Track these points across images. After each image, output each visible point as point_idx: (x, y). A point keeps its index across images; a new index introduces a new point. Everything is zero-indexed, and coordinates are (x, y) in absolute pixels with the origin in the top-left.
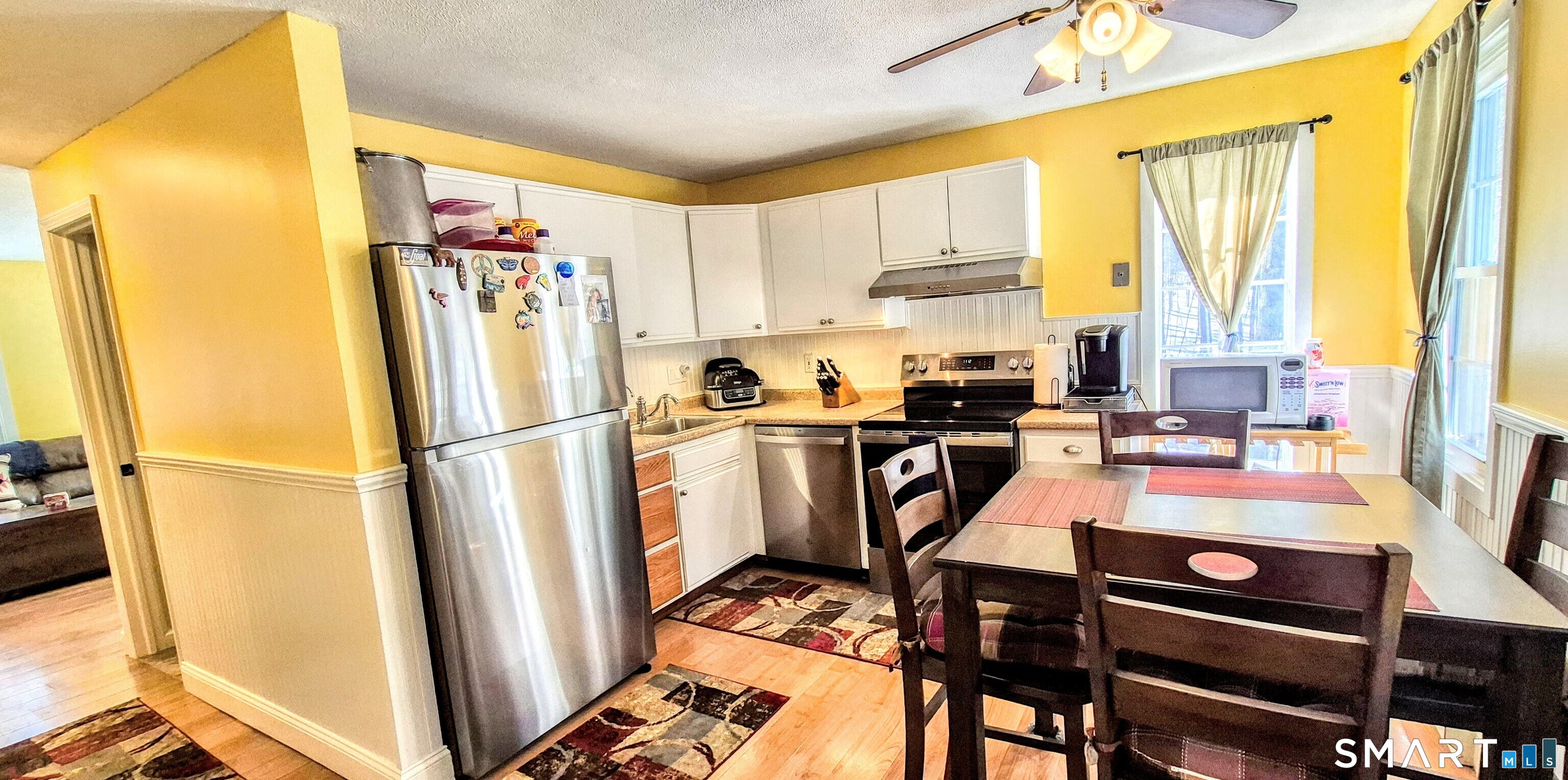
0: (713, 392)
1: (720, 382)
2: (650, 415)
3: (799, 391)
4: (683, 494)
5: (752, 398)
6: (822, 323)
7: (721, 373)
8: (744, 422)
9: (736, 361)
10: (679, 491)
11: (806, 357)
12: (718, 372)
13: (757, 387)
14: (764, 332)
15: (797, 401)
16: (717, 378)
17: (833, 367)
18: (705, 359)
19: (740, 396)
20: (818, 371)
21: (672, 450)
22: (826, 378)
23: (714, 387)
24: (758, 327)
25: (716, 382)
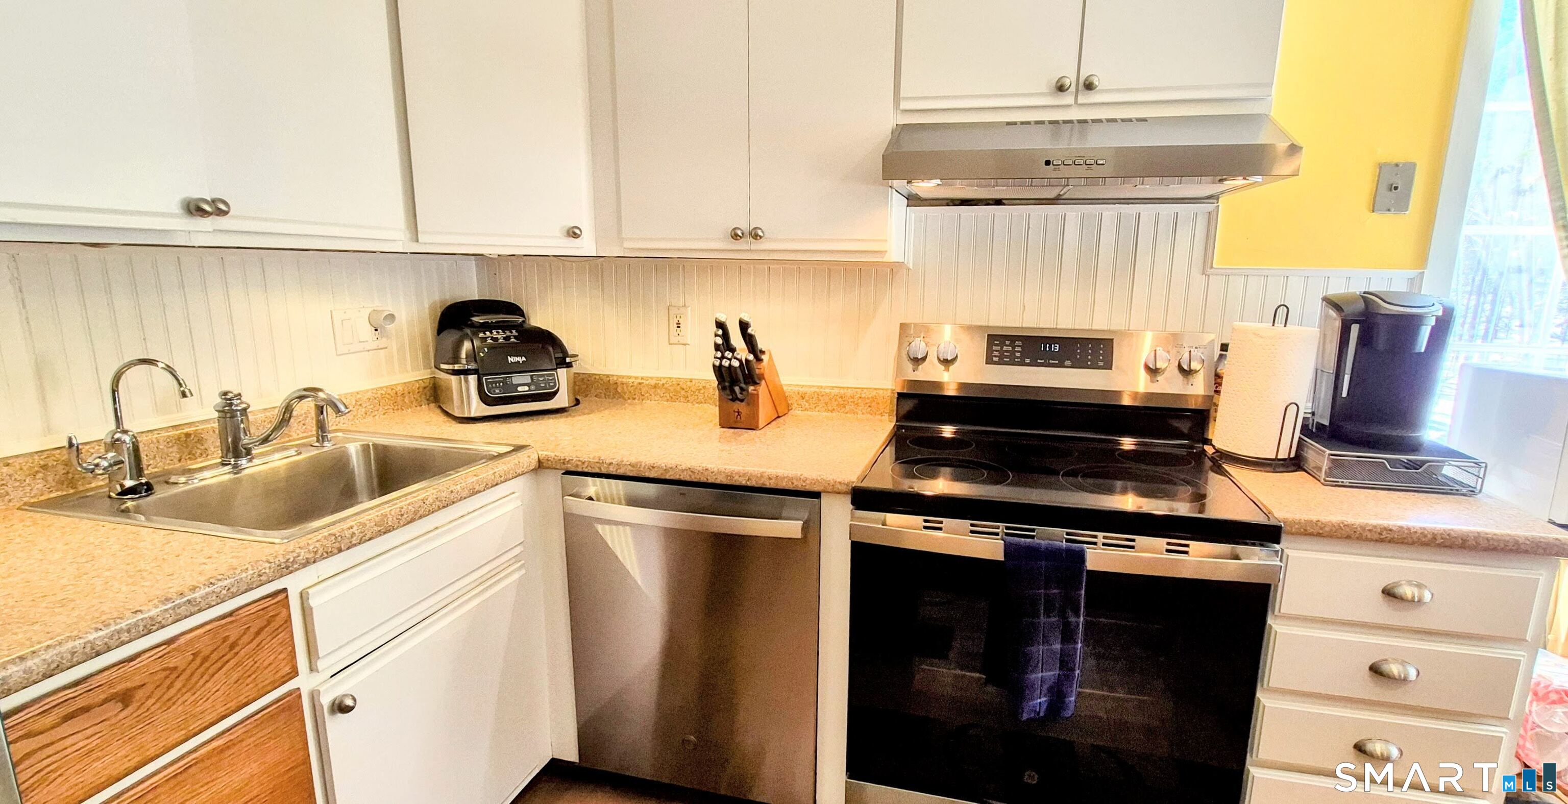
0: (454, 378)
1: (473, 356)
3: (652, 382)
5: (548, 396)
6: (735, 237)
7: (476, 334)
8: (534, 464)
9: (513, 309)
11: (673, 311)
12: (468, 331)
13: (562, 373)
14: (587, 247)
15: (648, 403)
16: (467, 346)
17: (749, 340)
18: (437, 297)
19: (522, 389)
20: (717, 347)
22: (736, 364)
23: (457, 367)
24: (573, 234)
25: (463, 355)
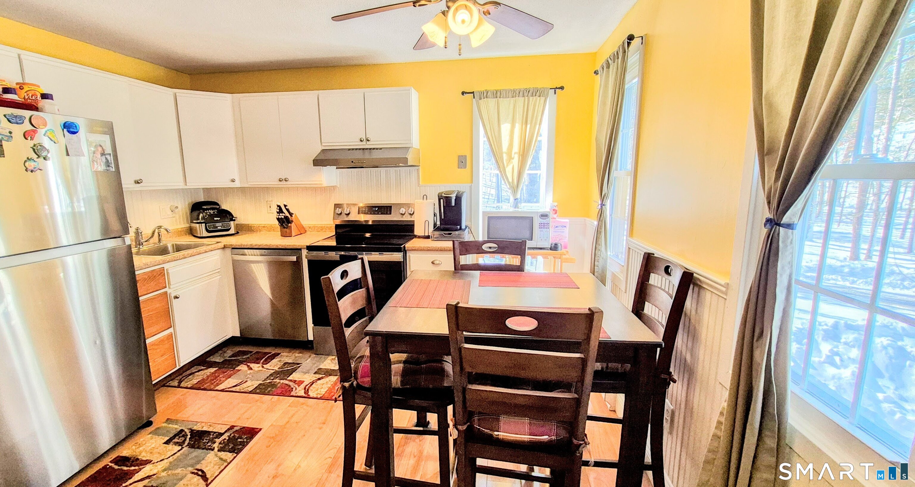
0: (198, 225)
1: (203, 218)
2: (146, 241)
3: (263, 226)
4: (176, 297)
5: (228, 230)
6: (280, 181)
7: (204, 211)
8: (223, 246)
9: (216, 204)
10: (173, 295)
11: (268, 202)
12: (201, 211)
13: (232, 222)
14: (237, 184)
15: (262, 232)
16: (201, 215)
17: (288, 210)
18: (190, 201)
19: (219, 228)
20: (278, 213)
21: (166, 266)
22: (283, 217)
23: (198, 221)
24: (233, 181)
25: (200, 218)
